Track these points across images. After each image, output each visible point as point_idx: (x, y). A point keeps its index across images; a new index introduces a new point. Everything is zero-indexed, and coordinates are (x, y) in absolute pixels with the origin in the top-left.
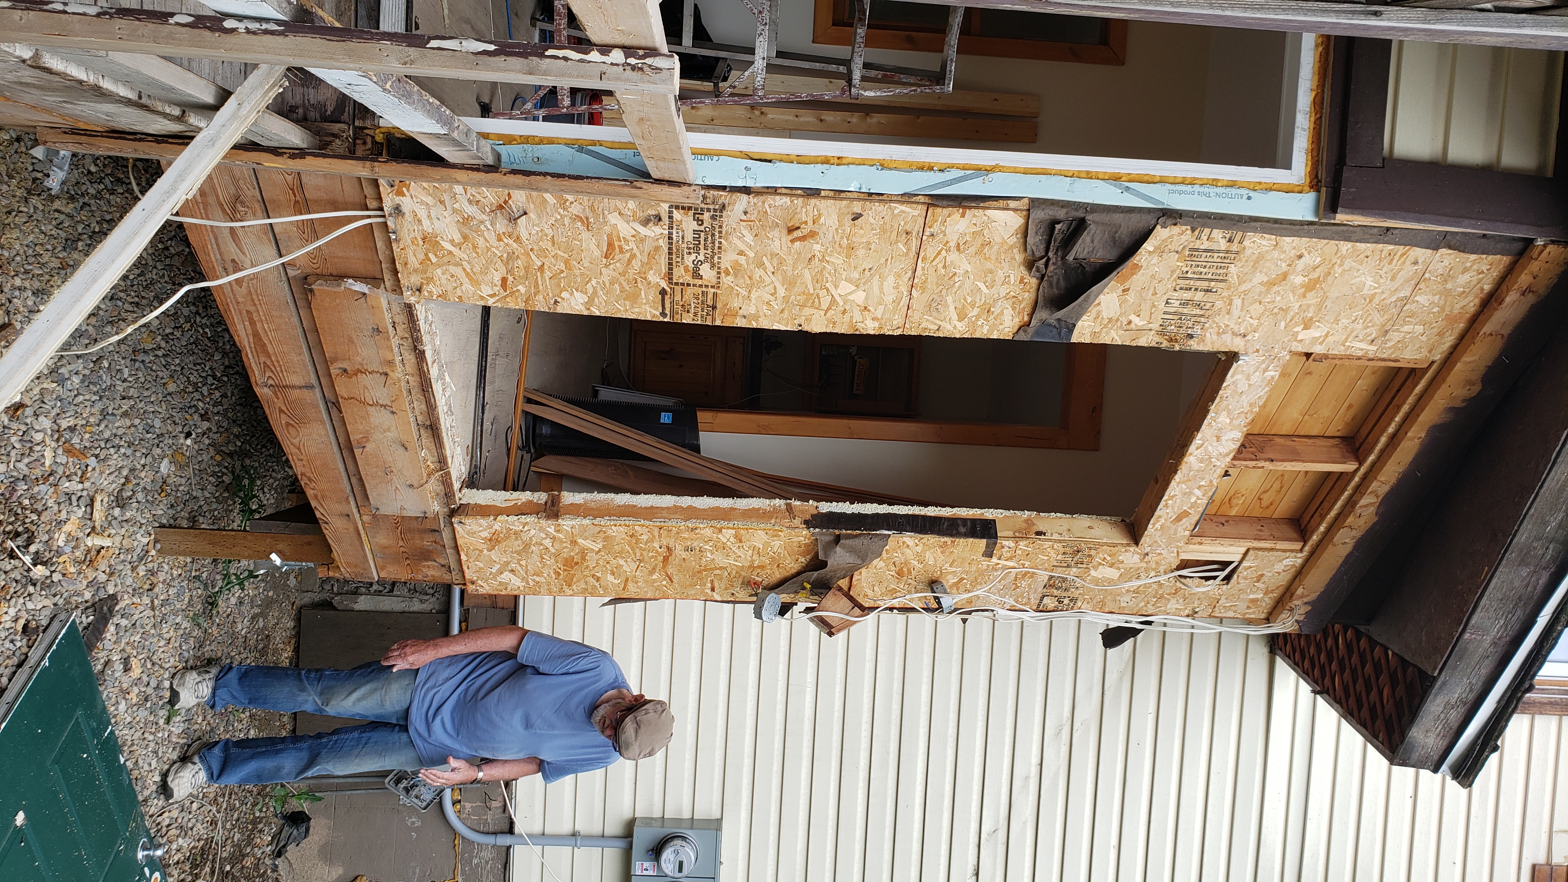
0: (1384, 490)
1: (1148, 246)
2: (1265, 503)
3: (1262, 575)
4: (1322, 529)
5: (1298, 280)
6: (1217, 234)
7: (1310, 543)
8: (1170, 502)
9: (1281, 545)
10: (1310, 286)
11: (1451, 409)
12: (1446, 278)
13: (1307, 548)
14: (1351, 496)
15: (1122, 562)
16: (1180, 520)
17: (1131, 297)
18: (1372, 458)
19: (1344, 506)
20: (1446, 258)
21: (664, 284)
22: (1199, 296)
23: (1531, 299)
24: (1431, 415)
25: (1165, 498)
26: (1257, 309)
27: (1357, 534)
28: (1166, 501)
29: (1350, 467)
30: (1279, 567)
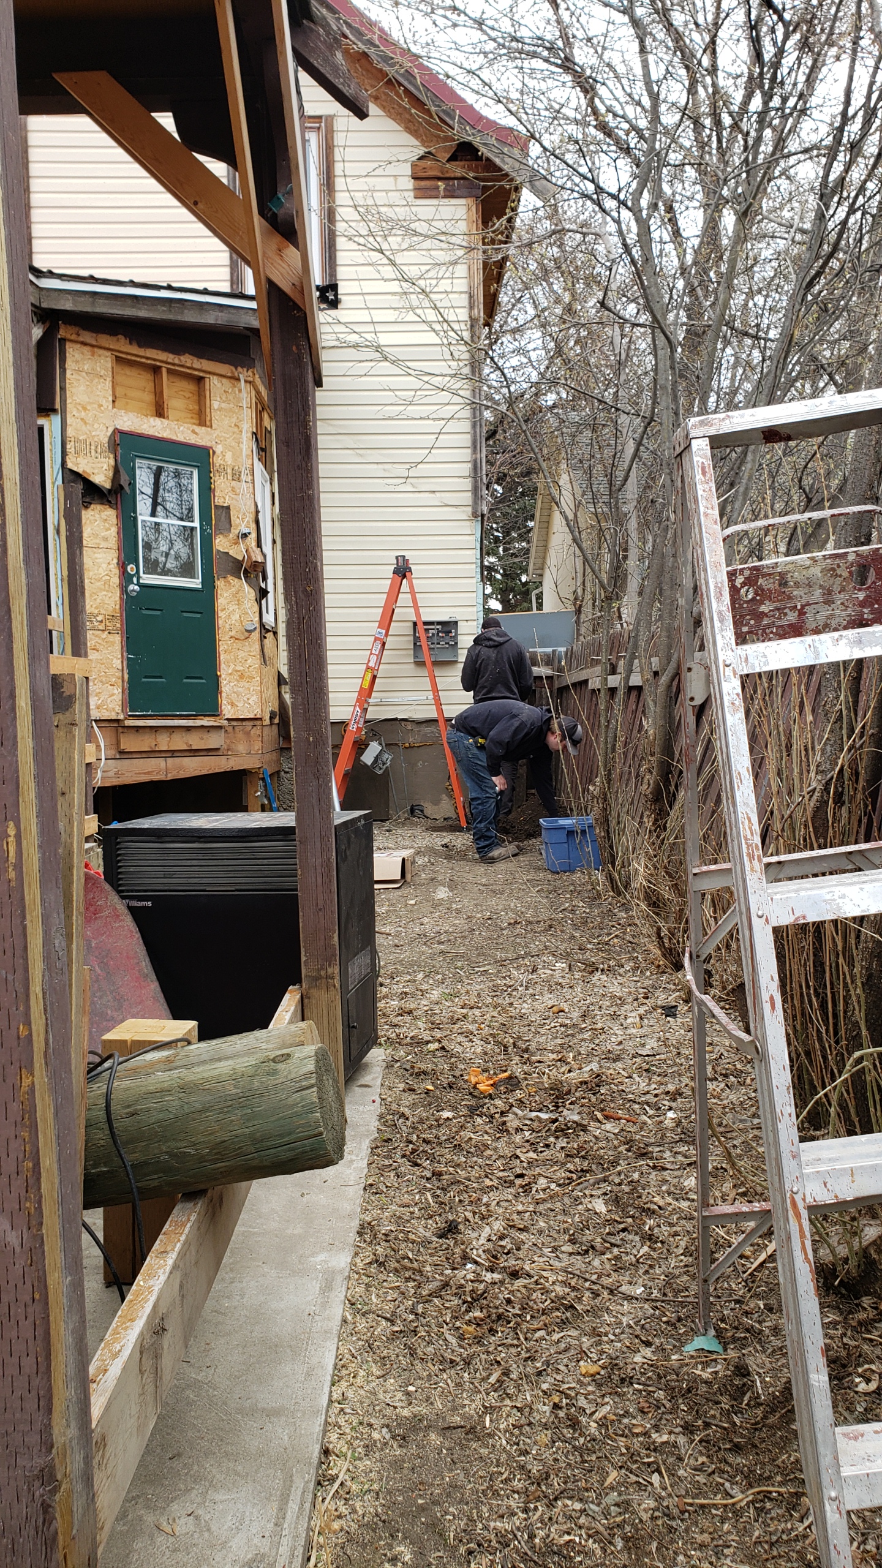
0: (171, 356)
1: (75, 469)
2: (192, 396)
3: (224, 391)
4: (196, 372)
5: (83, 414)
6: (68, 446)
7: (205, 375)
8: (186, 438)
9: (207, 387)
10: (85, 409)
11: (131, 343)
12: (77, 362)
13: (208, 376)
14: (177, 366)
15: (222, 452)
17: (96, 471)
18: (158, 363)
19: (183, 367)
20: (70, 364)
22: (93, 447)
23: (81, 332)
24: (134, 349)
25: (185, 440)
26: (96, 426)
27: (195, 360)
29: (164, 371)
30: (219, 385)
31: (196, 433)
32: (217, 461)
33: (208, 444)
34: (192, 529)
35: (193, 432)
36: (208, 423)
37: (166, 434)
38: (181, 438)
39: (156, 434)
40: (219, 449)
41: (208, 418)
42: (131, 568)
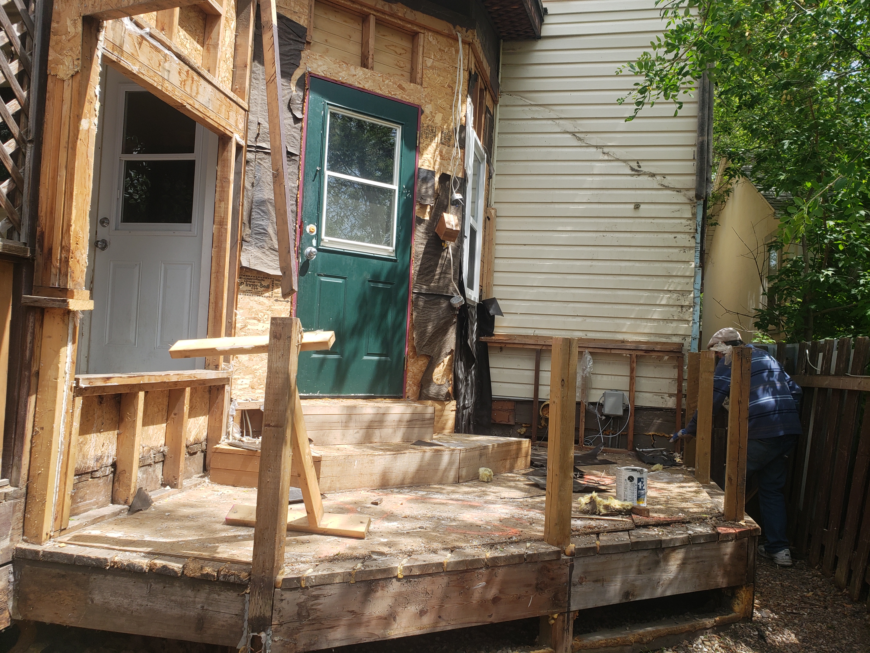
0: (381, 3)
2: (403, 52)
3: (440, 49)
4: (409, 26)
7: (419, 30)
8: (393, 93)
9: (421, 42)
13: (422, 31)
14: (388, 15)
15: (431, 112)
16: (404, 88)
18: (365, 9)
19: (395, 18)
21: (272, 300)
25: (390, 95)
28: (392, 95)
29: (372, 19)
30: (434, 42)
31: (403, 89)
32: (424, 121)
33: (417, 102)
34: (391, 191)
35: (400, 87)
36: (418, 80)
37: (368, 86)
38: (384, 92)
39: (356, 84)
40: (428, 109)
41: (419, 75)
42: (311, 228)
